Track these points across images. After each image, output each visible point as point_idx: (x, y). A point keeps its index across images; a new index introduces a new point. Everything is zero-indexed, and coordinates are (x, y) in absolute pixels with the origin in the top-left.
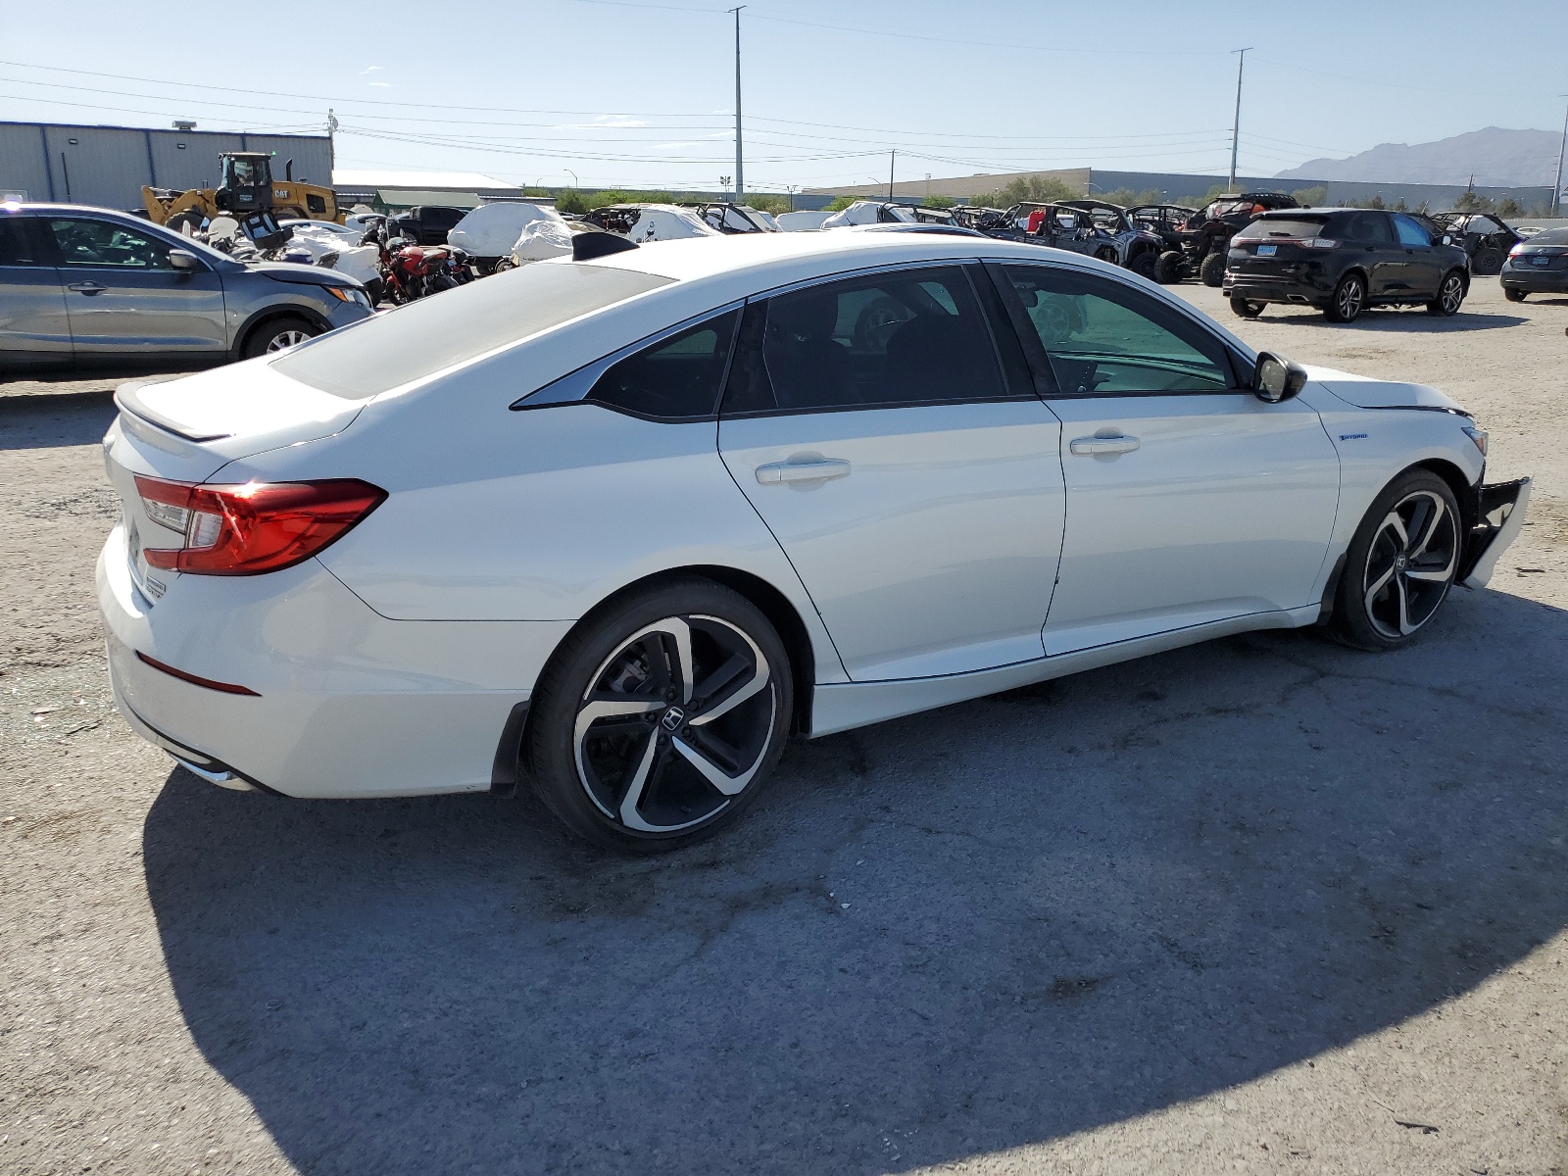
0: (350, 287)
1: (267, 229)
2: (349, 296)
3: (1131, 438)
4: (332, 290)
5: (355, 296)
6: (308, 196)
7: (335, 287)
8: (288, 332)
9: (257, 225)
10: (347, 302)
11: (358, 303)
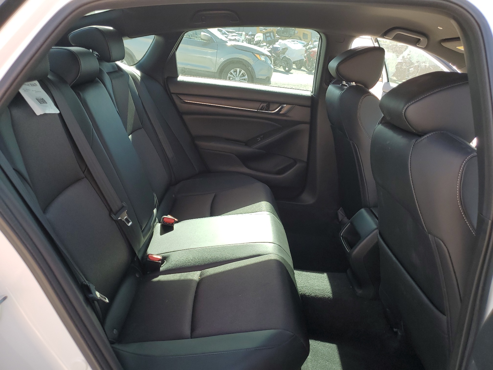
0: (263, 54)
1: (271, 38)
2: (263, 58)
4: (256, 55)
5: (265, 59)
6: (303, 33)
7: (257, 54)
8: (237, 69)
9: (268, 36)
10: (261, 60)
11: (265, 62)
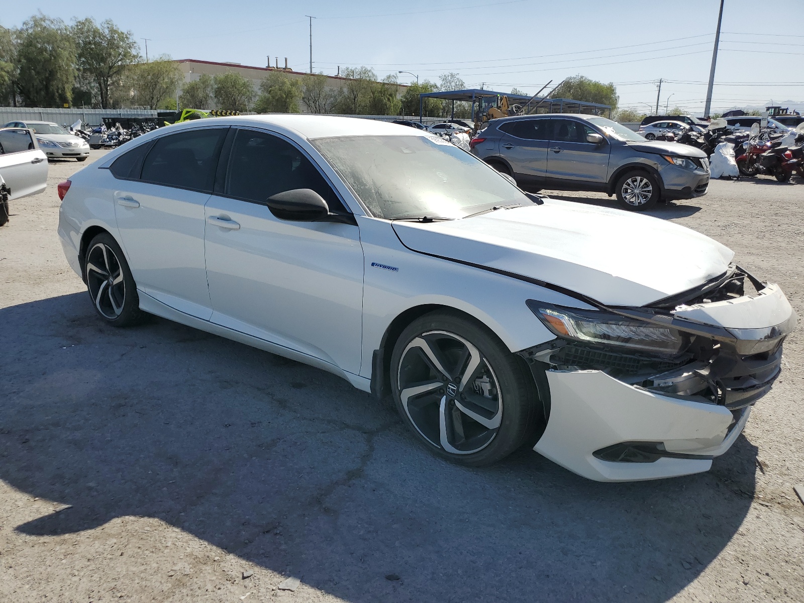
0: (680, 156)
2: (679, 162)
3: (235, 222)
4: (666, 157)
5: (685, 162)
8: (637, 177)
10: (674, 164)
